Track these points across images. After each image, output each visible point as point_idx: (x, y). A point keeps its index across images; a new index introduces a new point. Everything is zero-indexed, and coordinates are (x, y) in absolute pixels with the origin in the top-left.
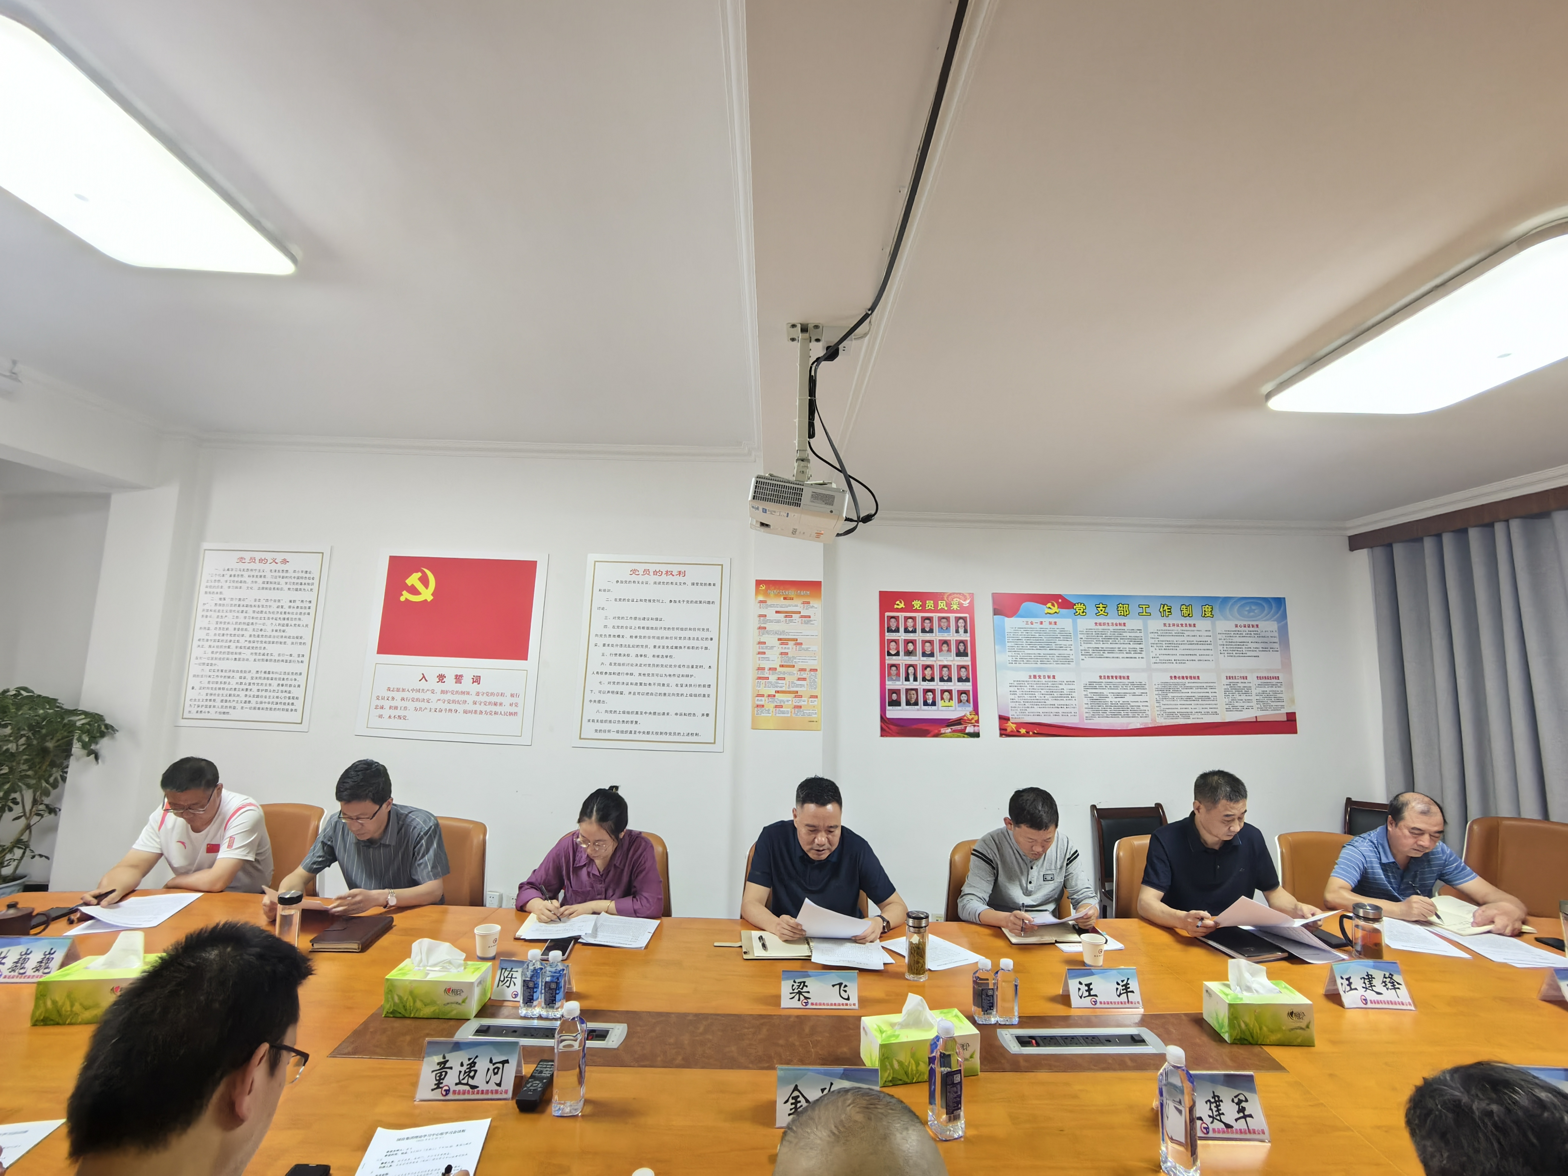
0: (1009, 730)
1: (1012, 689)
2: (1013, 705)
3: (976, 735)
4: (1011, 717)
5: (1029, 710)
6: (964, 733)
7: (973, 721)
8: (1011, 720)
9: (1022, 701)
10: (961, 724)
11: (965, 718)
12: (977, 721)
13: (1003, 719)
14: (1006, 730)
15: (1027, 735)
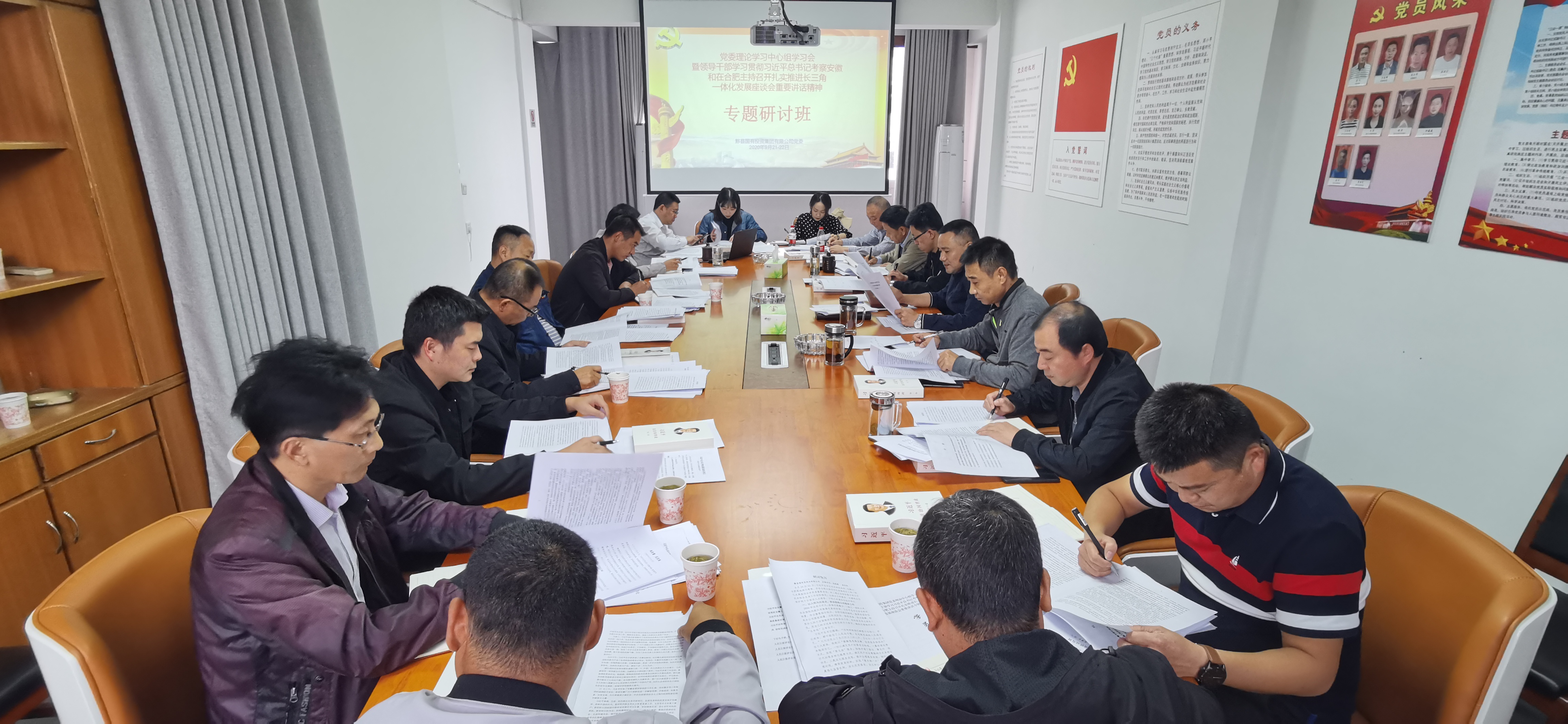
0: (1478, 235)
1: (1511, 159)
2: (1502, 190)
3: (1422, 237)
4: (1489, 212)
5: (1529, 203)
6: (1404, 232)
7: (1425, 215)
8: (1488, 220)
9: (1521, 184)
10: (1407, 218)
11: (1415, 208)
12: (1431, 216)
13: (1475, 215)
14: (1472, 235)
15: (1507, 249)
